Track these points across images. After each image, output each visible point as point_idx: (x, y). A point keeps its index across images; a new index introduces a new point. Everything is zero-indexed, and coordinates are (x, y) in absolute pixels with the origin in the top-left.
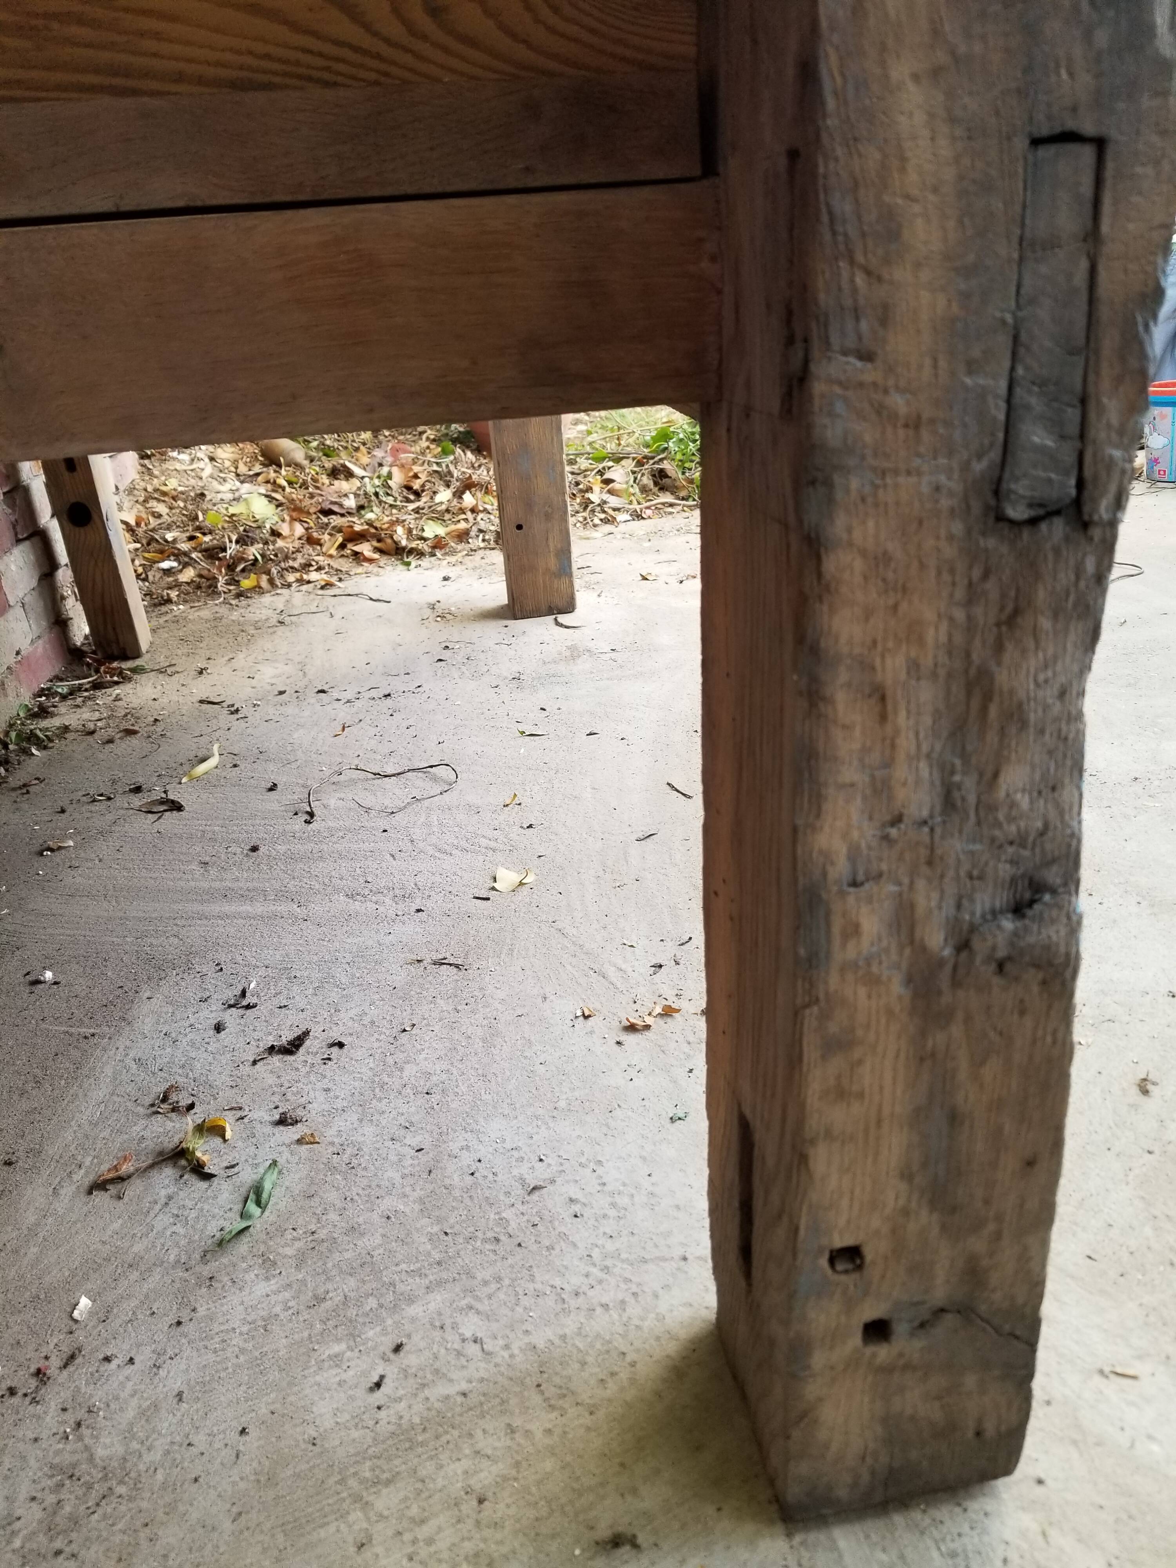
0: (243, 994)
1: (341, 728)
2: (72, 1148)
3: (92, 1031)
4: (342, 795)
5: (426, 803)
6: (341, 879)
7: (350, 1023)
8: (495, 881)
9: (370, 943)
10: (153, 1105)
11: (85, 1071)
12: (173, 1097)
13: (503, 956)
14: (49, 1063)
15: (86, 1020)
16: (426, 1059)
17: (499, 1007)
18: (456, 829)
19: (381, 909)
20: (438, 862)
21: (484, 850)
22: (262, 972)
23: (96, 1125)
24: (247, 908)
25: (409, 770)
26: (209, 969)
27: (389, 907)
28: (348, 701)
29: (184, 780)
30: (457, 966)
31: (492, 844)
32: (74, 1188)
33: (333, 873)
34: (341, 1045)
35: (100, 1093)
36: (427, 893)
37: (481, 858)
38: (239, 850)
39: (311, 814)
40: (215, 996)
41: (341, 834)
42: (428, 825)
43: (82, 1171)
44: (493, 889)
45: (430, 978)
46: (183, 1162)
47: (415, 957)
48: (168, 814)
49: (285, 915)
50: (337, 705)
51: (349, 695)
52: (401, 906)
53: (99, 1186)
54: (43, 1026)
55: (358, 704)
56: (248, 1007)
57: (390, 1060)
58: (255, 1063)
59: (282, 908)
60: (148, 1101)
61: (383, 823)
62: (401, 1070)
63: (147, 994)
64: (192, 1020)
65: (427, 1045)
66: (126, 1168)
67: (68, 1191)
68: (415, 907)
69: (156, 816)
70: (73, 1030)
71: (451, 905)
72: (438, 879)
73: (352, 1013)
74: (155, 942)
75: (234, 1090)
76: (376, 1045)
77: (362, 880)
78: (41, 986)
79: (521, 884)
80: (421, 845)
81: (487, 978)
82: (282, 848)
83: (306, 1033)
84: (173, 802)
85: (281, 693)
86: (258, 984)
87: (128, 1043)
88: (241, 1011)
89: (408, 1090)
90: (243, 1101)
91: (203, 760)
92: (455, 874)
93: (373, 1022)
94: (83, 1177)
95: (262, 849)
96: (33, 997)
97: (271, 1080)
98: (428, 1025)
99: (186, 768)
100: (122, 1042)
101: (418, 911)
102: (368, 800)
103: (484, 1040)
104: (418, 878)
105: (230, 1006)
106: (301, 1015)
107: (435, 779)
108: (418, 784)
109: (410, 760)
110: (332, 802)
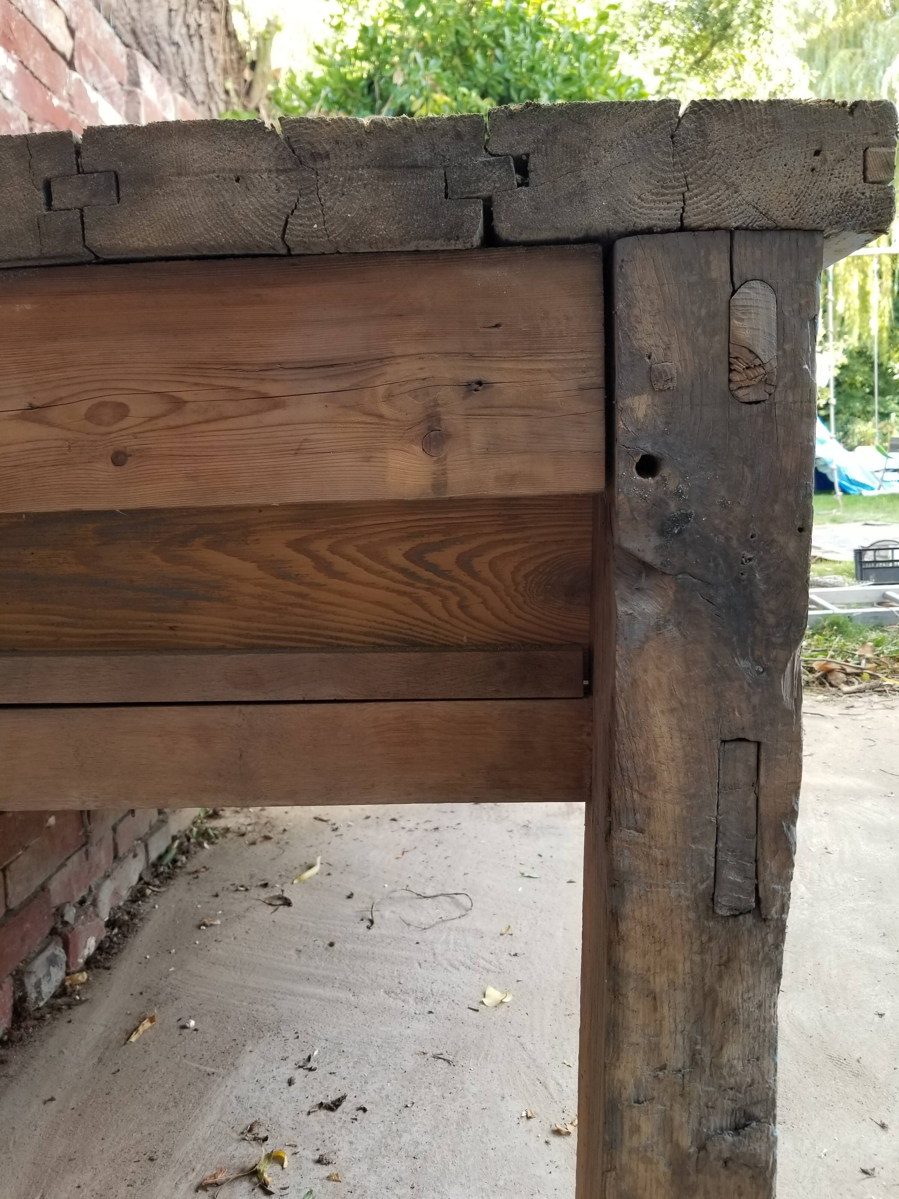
0: (309, 1059)
1: (401, 852)
2: (191, 1155)
3: (213, 1070)
4: (394, 909)
5: (448, 924)
6: (384, 978)
7: (373, 1094)
8: (485, 996)
9: (395, 1033)
10: (242, 1133)
11: (205, 1100)
12: (256, 1130)
13: (480, 1059)
14: (184, 1090)
15: (210, 1061)
16: (417, 1131)
17: (472, 1099)
18: (465, 949)
19: (406, 1007)
20: (449, 974)
21: (481, 969)
22: (323, 1044)
23: (206, 1141)
24: (320, 991)
25: (441, 895)
26: (290, 1035)
27: (411, 1007)
28: (410, 830)
29: (295, 882)
30: (448, 1062)
31: (488, 965)
32: (187, 1185)
33: (379, 972)
34: (364, 1110)
35: (211, 1118)
36: (438, 998)
37: (478, 976)
38: (321, 944)
39: (372, 922)
40: (291, 1057)
41: (389, 941)
42: (447, 942)
43: (194, 1174)
44: (482, 1003)
45: (430, 1068)
46: (255, 1180)
47: (422, 1050)
48: (281, 907)
49: (344, 1000)
50: (403, 832)
51: (411, 825)
52: (419, 1006)
53: (202, 1187)
54: (184, 1061)
55: (417, 834)
56: (310, 1069)
57: (394, 1128)
58: (309, 1113)
59: (343, 995)
60: (240, 1129)
61: (417, 937)
62: (400, 1136)
63: (250, 1048)
64: (275, 1073)
65: (420, 1120)
66: (221, 1177)
67: (184, 1187)
68: (428, 1009)
69: (275, 908)
70: (202, 1068)
71: (451, 1012)
72: (446, 988)
73: (376, 1086)
74: (260, 1008)
75: (294, 1132)
76: (387, 1114)
77: (397, 981)
78: (186, 1031)
79: (502, 1002)
80: (440, 958)
81: (467, 1075)
82: (349, 946)
83: (344, 1097)
84: (286, 899)
85: (368, 817)
86: (319, 1052)
87: (234, 1083)
88: (306, 1072)
89: (402, 1153)
90: (298, 1141)
91: (310, 867)
92: (459, 986)
93: (387, 1096)
94: (194, 1179)
95: (336, 946)
96: (181, 1038)
97: (317, 1128)
98: (423, 1105)
99: (298, 871)
100: (230, 1082)
101: (430, 1012)
102: (410, 916)
103: (458, 1124)
104: (434, 985)
105: (300, 1067)
106: (343, 1082)
107: (458, 904)
108: (446, 908)
109: (443, 885)
110: (387, 914)
